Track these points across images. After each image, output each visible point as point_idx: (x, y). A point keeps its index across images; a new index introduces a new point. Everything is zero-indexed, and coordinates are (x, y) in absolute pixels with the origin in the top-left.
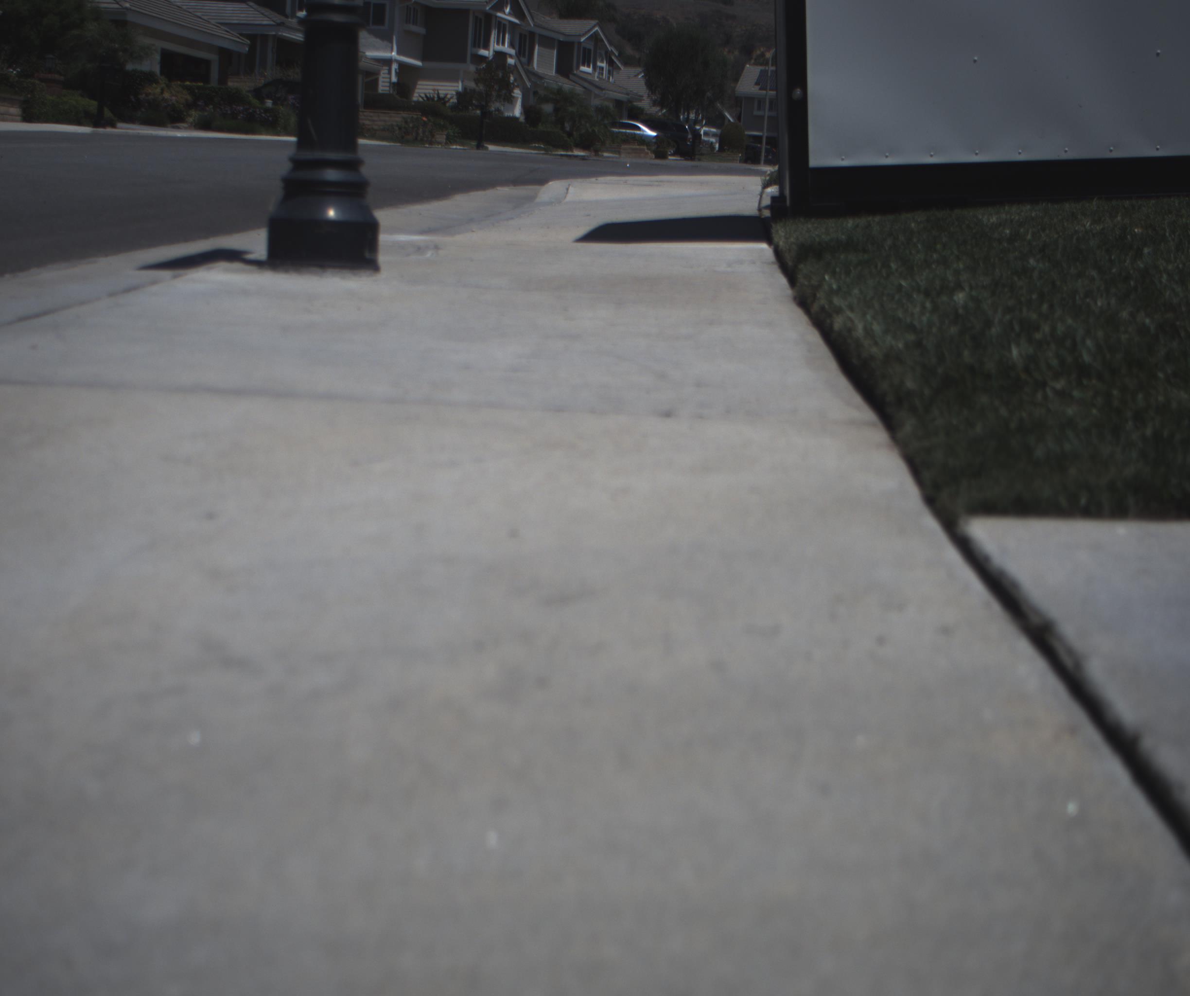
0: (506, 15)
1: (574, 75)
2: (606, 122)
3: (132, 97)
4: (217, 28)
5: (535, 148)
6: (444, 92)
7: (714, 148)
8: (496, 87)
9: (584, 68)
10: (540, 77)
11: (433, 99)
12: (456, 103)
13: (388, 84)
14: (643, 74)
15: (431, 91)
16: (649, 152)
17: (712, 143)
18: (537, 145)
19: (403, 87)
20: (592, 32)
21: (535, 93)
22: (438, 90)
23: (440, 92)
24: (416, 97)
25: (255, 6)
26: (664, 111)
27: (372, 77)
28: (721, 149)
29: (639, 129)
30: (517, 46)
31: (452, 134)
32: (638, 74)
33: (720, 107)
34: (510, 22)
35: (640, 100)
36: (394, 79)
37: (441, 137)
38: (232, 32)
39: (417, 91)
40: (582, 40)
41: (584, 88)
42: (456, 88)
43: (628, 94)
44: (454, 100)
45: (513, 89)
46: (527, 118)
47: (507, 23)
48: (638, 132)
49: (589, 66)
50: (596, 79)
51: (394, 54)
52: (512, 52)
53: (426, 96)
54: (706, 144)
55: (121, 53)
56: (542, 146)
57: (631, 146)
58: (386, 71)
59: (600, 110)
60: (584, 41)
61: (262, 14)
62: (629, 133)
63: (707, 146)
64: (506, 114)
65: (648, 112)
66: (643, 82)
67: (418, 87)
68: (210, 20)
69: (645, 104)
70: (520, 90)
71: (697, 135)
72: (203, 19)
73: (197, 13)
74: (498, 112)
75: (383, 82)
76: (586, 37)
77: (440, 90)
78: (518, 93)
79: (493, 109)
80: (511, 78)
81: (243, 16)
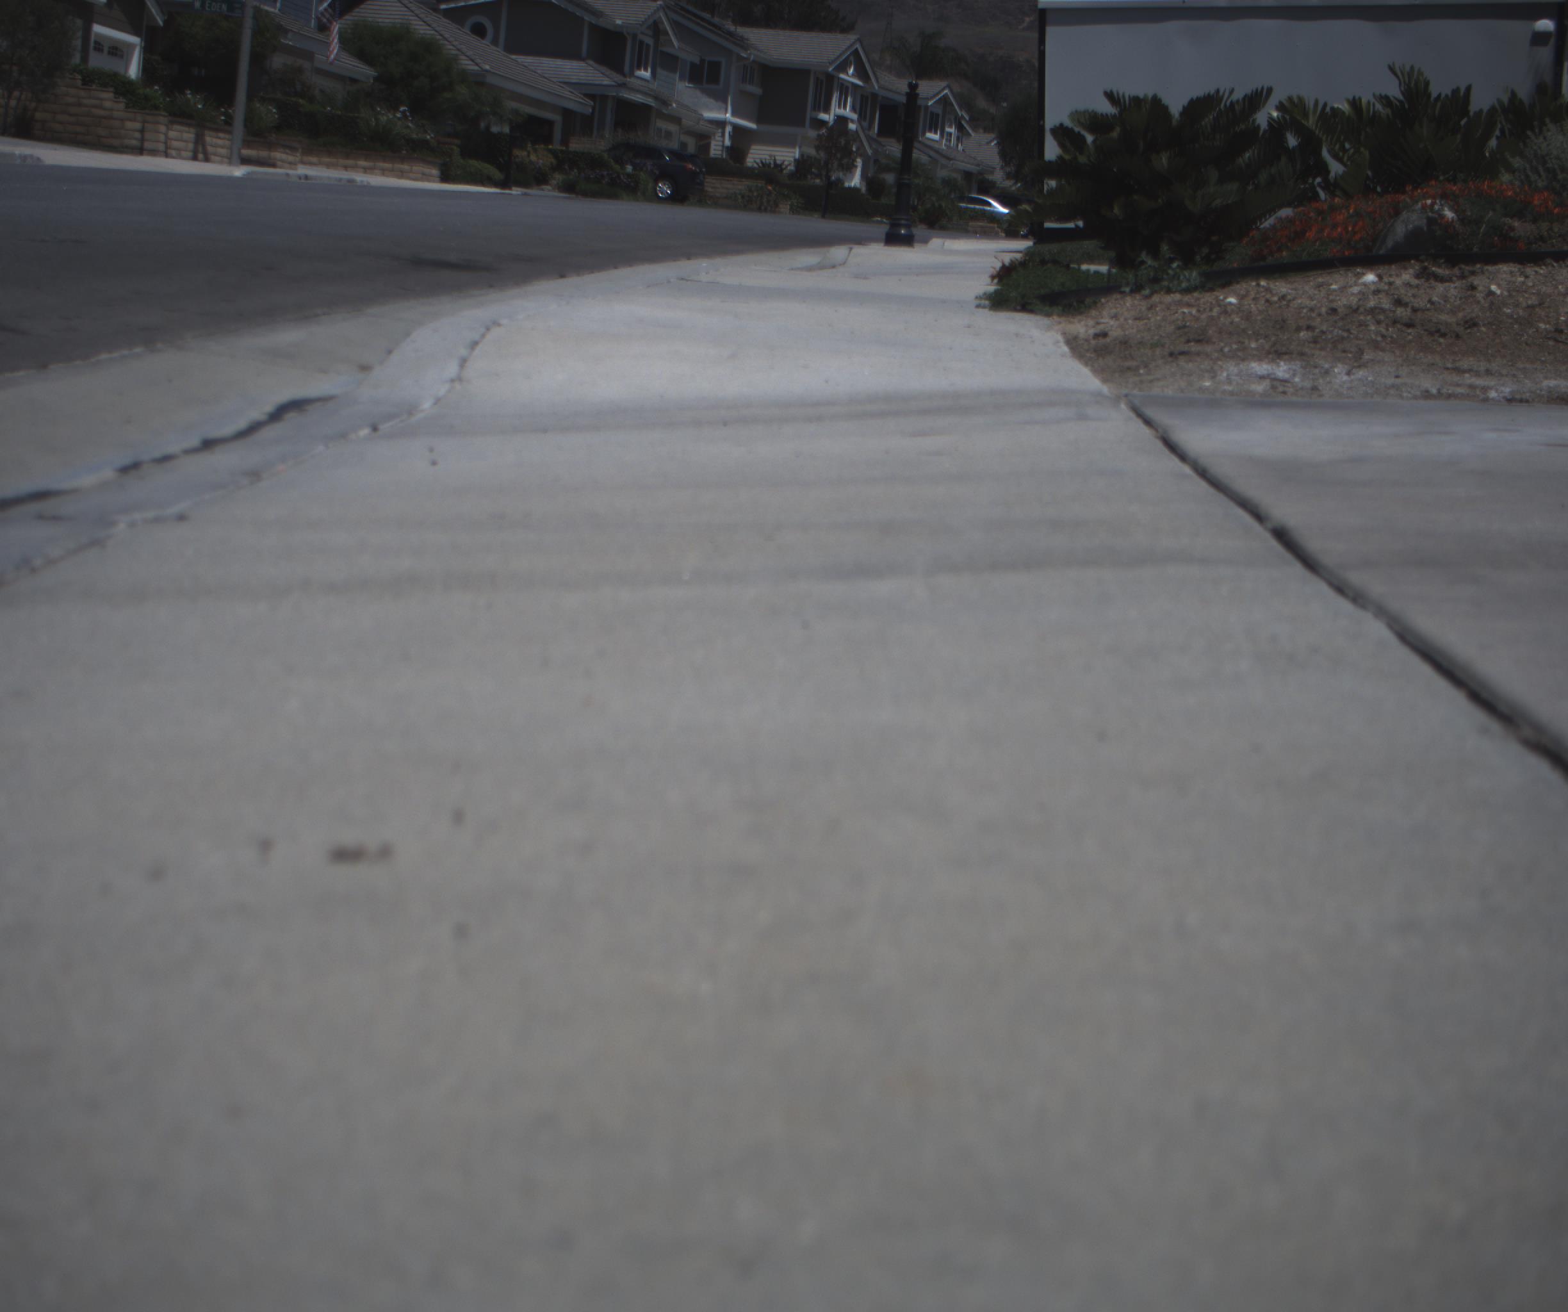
0: (849, 76)
1: (920, 142)
2: (953, 196)
6: (782, 158)
8: (839, 155)
9: (929, 135)
11: (769, 165)
12: (793, 170)
13: (720, 148)
14: (995, 142)
15: (768, 157)
16: (1000, 231)
19: (737, 152)
20: (940, 96)
21: (876, 161)
22: (774, 156)
23: (777, 158)
24: (749, 162)
25: (595, 65)
26: (1019, 184)
27: (704, 139)
29: (989, 204)
30: (858, 110)
31: (796, 205)
32: (991, 141)
34: (853, 84)
35: (992, 173)
36: (727, 142)
37: (785, 207)
38: (574, 92)
39: (750, 155)
40: (930, 103)
41: (930, 157)
42: (792, 155)
43: (978, 165)
44: (792, 168)
45: (856, 158)
46: (867, 189)
47: (850, 86)
48: (989, 208)
49: (936, 133)
50: (944, 147)
51: (728, 115)
52: (855, 116)
53: (762, 162)
56: (885, 220)
57: (981, 224)
58: (720, 134)
59: (947, 182)
60: (931, 105)
61: (602, 73)
62: (978, 209)
64: (847, 185)
65: (1000, 185)
66: (996, 150)
67: (751, 151)
68: (554, 80)
69: (998, 177)
70: (861, 159)
72: (546, 78)
73: (539, 72)
74: (840, 181)
75: (715, 145)
76: (934, 100)
77: (777, 156)
78: (859, 162)
79: (833, 178)
80: (854, 146)
81: (582, 74)
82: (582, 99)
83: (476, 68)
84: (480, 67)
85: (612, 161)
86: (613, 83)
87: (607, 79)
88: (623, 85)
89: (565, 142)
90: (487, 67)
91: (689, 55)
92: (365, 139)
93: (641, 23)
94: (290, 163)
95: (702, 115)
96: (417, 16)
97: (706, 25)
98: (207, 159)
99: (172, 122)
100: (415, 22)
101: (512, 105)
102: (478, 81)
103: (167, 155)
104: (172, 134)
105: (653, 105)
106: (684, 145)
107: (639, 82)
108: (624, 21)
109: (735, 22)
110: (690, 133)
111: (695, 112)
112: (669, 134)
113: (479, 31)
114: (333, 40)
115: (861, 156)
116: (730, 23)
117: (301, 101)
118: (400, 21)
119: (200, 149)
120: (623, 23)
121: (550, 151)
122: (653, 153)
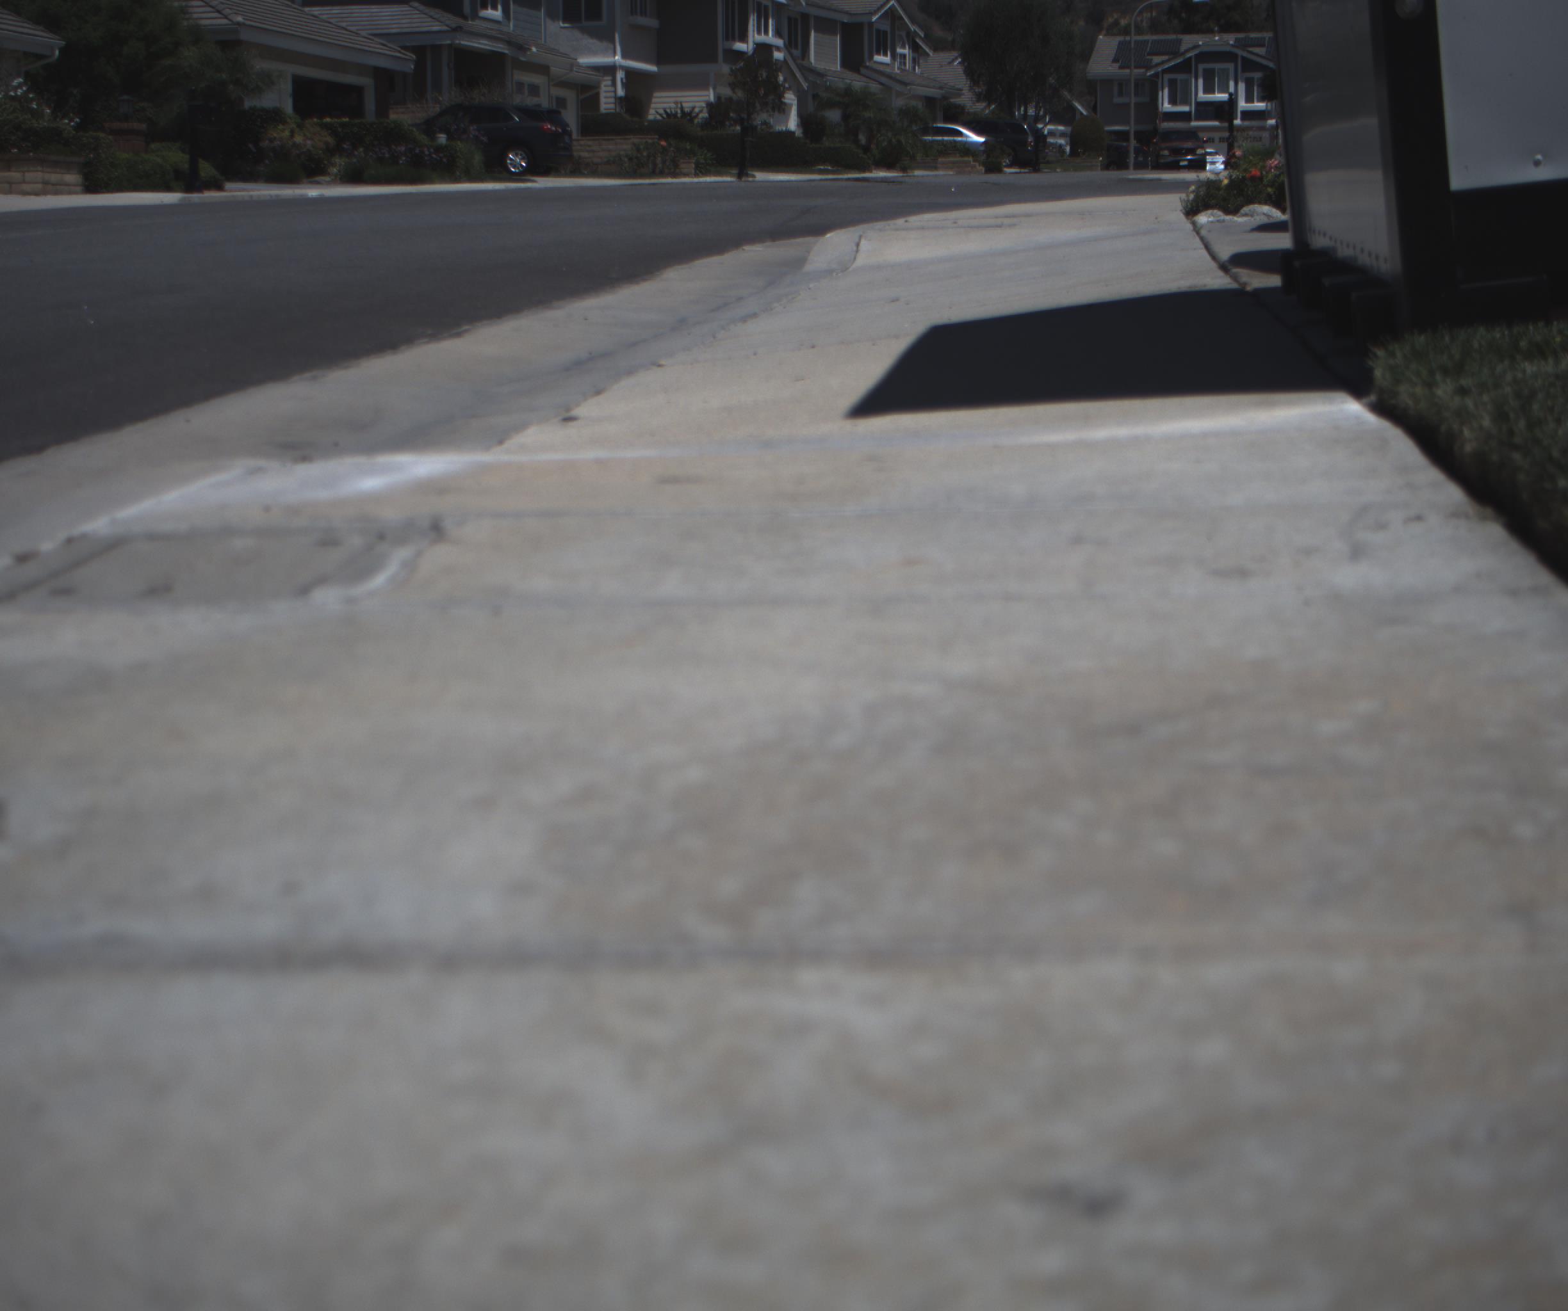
1: (867, 67)
2: (914, 128)
3: (251, 146)
4: (368, 40)
5: (820, 172)
6: (691, 105)
7: (1064, 152)
8: (761, 92)
9: (878, 58)
10: (821, 75)
11: (675, 115)
12: (706, 119)
13: (613, 100)
14: (960, 60)
15: (673, 105)
16: (977, 164)
17: (1061, 146)
18: (822, 167)
19: (635, 103)
21: (815, 96)
22: (681, 103)
23: (685, 105)
24: (652, 115)
25: (422, 7)
26: (993, 106)
27: (587, 93)
28: (1074, 153)
29: (960, 134)
30: (785, 35)
31: (704, 162)
32: (954, 60)
33: (1069, 97)
35: (959, 95)
36: (621, 92)
38: (389, 45)
39: (653, 106)
40: (874, 19)
41: (881, 84)
42: (706, 98)
43: (941, 88)
44: (705, 115)
45: (784, 93)
46: (805, 132)
48: (959, 139)
49: (885, 54)
50: (897, 71)
51: (617, 58)
52: (779, 42)
53: (666, 112)
54: (1053, 148)
55: (231, 87)
56: (829, 168)
57: (952, 159)
58: (609, 83)
59: (908, 113)
60: (876, 21)
61: (431, 17)
62: (947, 141)
63: (1054, 150)
64: (773, 128)
65: (971, 111)
67: (654, 100)
68: (359, 32)
69: (967, 100)
70: (795, 95)
71: (1040, 138)
72: (348, 30)
73: (340, 23)
74: (766, 126)
75: (606, 97)
76: (880, 14)
77: (684, 102)
78: (790, 98)
79: (757, 122)
80: (781, 79)
81: (404, 21)
84: (229, 20)
87: (437, 23)
89: (382, 110)
95: (579, 61)
105: (506, 52)
107: (489, 25)
110: (564, 84)
111: (570, 58)
112: (534, 90)
115: (793, 91)
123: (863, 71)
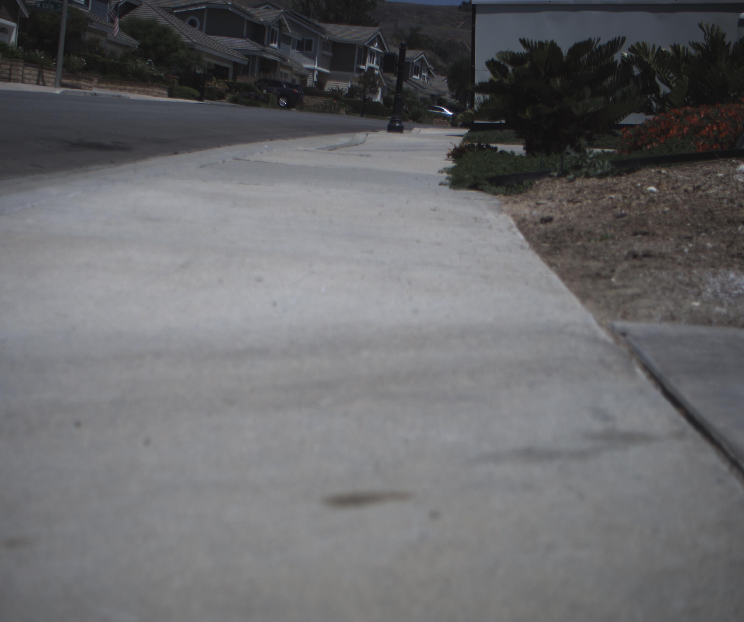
0: (375, 47)
1: (410, 80)
2: (425, 106)
4: (232, 52)
6: (342, 87)
8: (370, 86)
9: (415, 77)
11: (336, 91)
13: (312, 82)
14: (447, 80)
15: (335, 87)
16: (448, 123)
19: (320, 84)
20: (420, 57)
21: (388, 89)
22: (338, 86)
23: (340, 87)
24: (326, 89)
25: (250, 41)
26: (458, 101)
27: (304, 78)
29: (443, 111)
30: (379, 63)
31: (348, 110)
32: (444, 80)
34: (377, 51)
35: (445, 95)
36: (315, 79)
37: (343, 111)
38: (239, 54)
39: (326, 86)
40: (415, 61)
41: (415, 87)
42: (347, 86)
43: (438, 91)
44: (347, 92)
45: (378, 87)
46: (384, 103)
47: (376, 52)
48: (443, 112)
49: (417, 76)
50: (421, 83)
51: (316, 66)
52: (378, 67)
53: (332, 89)
57: (439, 120)
58: (312, 75)
59: (424, 100)
61: (254, 45)
62: (438, 113)
64: (374, 100)
65: (449, 101)
66: (446, 85)
67: (327, 84)
69: (447, 97)
72: (225, 47)
73: (222, 44)
74: (370, 98)
75: (309, 81)
76: (417, 60)
77: (340, 86)
78: (380, 90)
79: (367, 97)
80: (377, 82)
81: (244, 45)
82: (243, 57)
83: (190, 41)
84: (191, 40)
85: (256, 87)
86: (259, 50)
87: (256, 48)
88: (264, 51)
89: (234, 78)
90: (195, 41)
91: (297, 36)
92: (130, 75)
93: (273, 20)
94: (89, 87)
95: (303, 66)
96: (161, 15)
97: (305, 22)
98: (44, 85)
99: (26, 65)
100: (159, 18)
101: (208, 60)
102: (191, 48)
103: (23, 82)
104: (26, 71)
105: (278, 60)
106: (294, 80)
107: (271, 49)
108: (264, 19)
109: (320, 21)
110: (297, 74)
111: (299, 64)
112: (286, 75)
113: (193, 23)
114: (116, 26)
115: (380, 86)
116: (317, 21)
117: (98, 56)
118: (152, 18)
119: (41, 79)
120: (264, 20)
121: (226, 83)
122: (278, 84)
123: (408, 81)
